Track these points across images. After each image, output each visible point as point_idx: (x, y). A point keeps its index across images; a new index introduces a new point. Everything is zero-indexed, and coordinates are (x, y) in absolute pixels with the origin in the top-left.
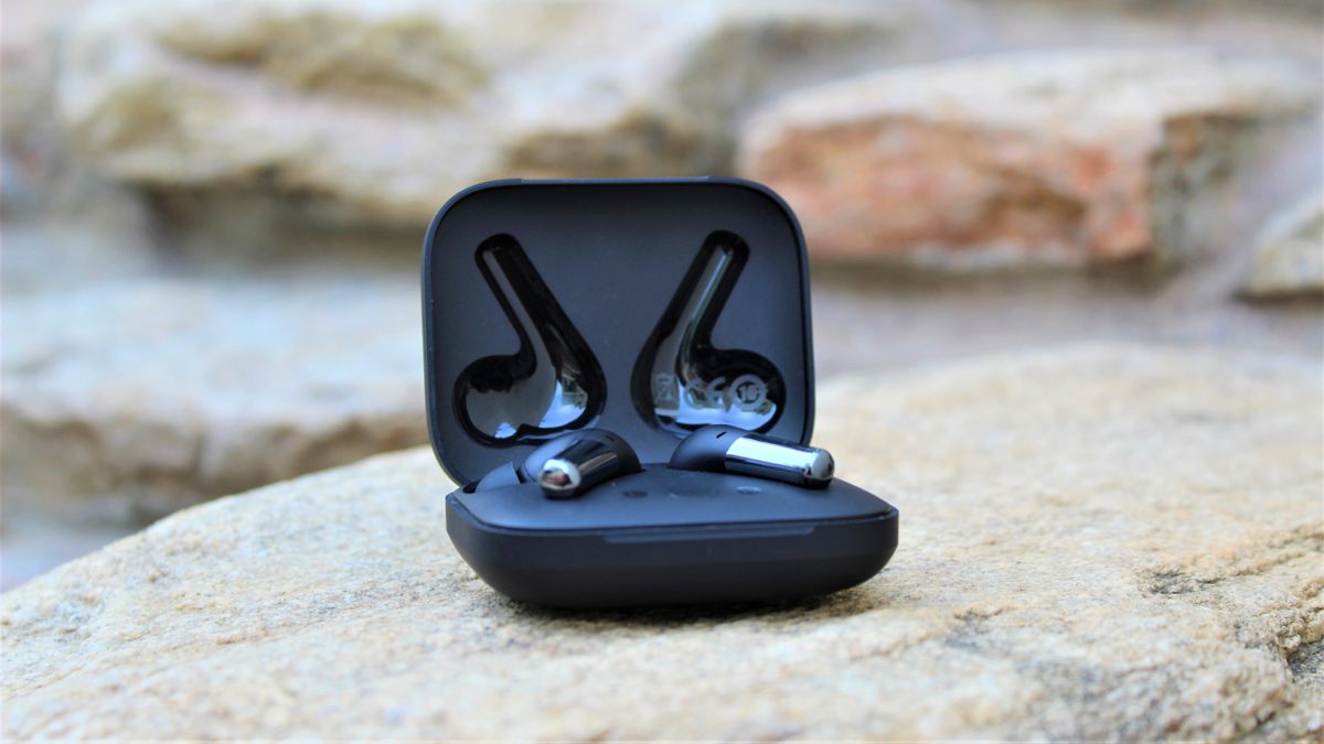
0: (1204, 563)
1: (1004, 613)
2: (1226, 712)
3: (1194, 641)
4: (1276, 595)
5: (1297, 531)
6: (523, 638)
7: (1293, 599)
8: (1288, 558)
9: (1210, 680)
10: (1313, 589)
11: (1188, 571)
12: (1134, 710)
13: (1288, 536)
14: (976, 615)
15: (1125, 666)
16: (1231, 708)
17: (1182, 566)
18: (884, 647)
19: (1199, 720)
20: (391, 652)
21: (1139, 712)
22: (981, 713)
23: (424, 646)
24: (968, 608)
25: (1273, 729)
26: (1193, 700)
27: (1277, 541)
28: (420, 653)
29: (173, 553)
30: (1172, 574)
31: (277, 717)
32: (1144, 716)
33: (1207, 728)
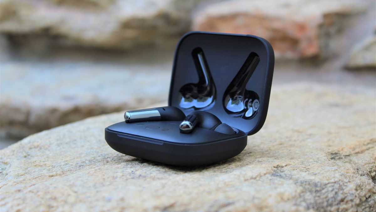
0: (345, 150)
1: (288, 166)
2: (357, 196)
3: (346, 174)
4: (367, 159)
5: (371, 140)
7: (372, 161)
8: (369, 148)
9: (352, 186)
11: (341, 152)
12: (331, 195)
13: (369, 142)
14: (280, 166)
15: (327, 182)
16: (358, 194)
17: (339, 151)
18: (254, 177)
19: (350, 198)
20: (104, 179)
21: (332, 196)
22: (286, 197)
23: (114, 177)
24: (277, 164)
25: (371, 200)
26: (347, 192)
27: (366, 143)
28: (113, 179)
29: (31, 148)
30: (336, 154)
31: (72, 199)
32: (333, 197)
33: (352, 201)
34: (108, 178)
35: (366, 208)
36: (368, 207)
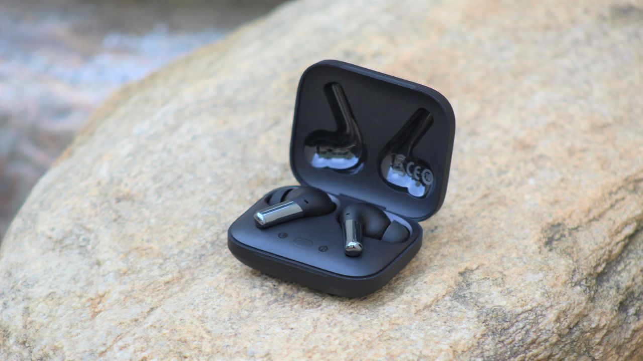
0: (574, 217)
1: (480, 268)
2: (555, 331)
3: (551, 289)
4: (600, 239)
5: (626, 180)
6: (289, 292)
7: (608, 240)
8: (617, 201)
9: (551, 315)
10: (619, 229)
11: (566, 223)
12: (518, 337)
13: (621, 184)
14: (469, 270)
15: (519, 310)
16: (557, 328)
17: (564, 219)
18: (429, 304)
19: (544, 337)
20: (240, 303)
21: (520, 338)
22: (460, 348)
23: (251, 298)
24: (465, 267)
25: (576, 330)
26: (542, 328)
27: (614, 189)
28: (251, 302)
29: (119, 200)
30: (559, 225)
31: (207, 349)
32: (522, 339)
33: (546, 340)
34: (245, 300)
35: (566, 345)
36: (568, 344)
